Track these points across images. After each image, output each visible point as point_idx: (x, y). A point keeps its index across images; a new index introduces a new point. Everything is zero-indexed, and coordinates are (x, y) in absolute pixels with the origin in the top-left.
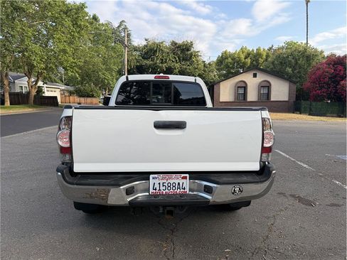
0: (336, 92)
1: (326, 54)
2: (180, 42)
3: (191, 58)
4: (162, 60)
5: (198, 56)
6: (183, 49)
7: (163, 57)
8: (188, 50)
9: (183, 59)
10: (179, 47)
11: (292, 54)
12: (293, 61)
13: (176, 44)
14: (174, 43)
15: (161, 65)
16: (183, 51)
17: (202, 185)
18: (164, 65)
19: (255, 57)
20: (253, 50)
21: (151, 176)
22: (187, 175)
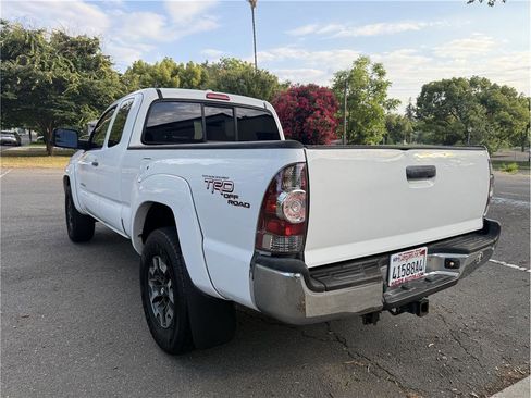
0: (302, 132)
1: (281, 81)
2: (73, 35)
3: (96, 66)
4: (42, 63)
5: (110, 64)
6: (82, 50)
7: (43, 58)
8: (91, 52)
9: (83, 68)
10: (74, 44)
11: (243, 77)
12: (246, 87)
13: (66, 38)
14: (61, 37)
15: (40, 72)
16: (81, 52)
17: (440, 258)
18: (49, 74)
19: (186, 75)
20: (182, 65)
21: (393, 256)
22: (425, 248)
